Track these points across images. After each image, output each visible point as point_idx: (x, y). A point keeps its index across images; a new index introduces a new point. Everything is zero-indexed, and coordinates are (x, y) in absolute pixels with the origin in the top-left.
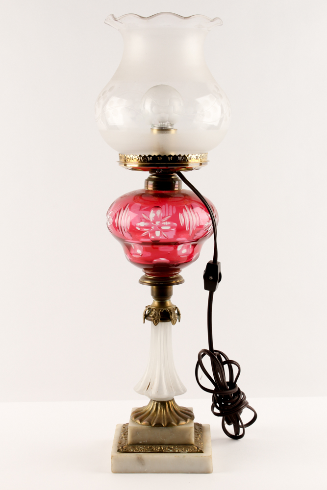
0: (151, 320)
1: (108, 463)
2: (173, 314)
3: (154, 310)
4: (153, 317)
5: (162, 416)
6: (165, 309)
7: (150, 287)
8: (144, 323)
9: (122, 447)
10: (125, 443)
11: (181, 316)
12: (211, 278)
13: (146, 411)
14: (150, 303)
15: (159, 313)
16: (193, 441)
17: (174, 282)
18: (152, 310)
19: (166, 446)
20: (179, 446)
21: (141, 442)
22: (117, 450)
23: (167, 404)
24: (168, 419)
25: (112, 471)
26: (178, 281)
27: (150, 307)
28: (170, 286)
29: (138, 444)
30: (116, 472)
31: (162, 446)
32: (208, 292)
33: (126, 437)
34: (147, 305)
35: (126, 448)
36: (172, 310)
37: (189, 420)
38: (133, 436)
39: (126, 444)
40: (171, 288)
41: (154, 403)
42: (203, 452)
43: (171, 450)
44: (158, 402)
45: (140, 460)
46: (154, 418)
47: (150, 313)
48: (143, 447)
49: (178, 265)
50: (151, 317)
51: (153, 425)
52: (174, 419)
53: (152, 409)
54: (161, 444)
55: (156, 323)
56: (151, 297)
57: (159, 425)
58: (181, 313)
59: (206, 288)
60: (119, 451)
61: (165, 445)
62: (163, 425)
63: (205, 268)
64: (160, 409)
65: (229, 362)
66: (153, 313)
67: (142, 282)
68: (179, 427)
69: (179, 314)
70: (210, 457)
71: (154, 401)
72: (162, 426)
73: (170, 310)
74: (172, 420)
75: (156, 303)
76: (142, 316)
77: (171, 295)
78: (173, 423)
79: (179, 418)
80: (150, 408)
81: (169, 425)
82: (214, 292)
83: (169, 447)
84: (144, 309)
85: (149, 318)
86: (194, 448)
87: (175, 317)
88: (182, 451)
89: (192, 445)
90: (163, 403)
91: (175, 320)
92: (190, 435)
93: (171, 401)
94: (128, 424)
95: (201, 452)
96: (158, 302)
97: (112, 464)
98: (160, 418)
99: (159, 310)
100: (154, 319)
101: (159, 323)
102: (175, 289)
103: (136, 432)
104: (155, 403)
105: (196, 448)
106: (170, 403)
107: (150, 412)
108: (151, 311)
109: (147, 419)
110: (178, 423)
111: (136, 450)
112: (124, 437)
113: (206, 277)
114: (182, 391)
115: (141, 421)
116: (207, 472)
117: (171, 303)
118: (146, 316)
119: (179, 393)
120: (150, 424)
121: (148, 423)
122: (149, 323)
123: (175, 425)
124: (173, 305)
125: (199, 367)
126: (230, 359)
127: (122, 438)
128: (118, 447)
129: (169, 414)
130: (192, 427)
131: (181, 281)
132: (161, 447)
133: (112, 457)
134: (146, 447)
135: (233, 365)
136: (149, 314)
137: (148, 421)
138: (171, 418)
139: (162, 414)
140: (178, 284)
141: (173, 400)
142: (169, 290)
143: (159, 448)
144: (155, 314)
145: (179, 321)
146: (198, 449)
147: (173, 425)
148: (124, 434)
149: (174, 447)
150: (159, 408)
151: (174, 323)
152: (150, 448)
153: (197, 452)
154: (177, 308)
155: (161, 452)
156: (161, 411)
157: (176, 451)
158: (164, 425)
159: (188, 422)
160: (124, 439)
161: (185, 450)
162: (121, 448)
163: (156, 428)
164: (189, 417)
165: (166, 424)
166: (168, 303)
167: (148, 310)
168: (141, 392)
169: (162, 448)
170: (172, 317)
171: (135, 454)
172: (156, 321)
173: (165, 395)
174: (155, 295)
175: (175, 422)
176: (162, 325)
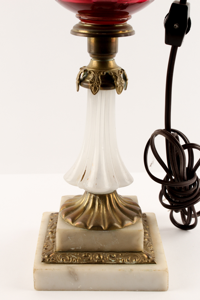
0: (87, 87)
1: (30, 279)
2: (118, 80)
3: (93, 73)
4: (91, 82)
5: (101, 215)
6: (108, 72)
7: (86, 39)
8: (78, 91)
9: (49, 256)
10: (52, 249)
11: (128, 81)
12: (176, 26)
13: (79, 206)
14: (87, 64)
15: (100, 77)
16: (142, 247)
17: (121, 32)
18: (90, 72)
19: (107, 254)
20: (124, 254)
21: (73, 249)
22: (41, 260)
23: (107, 198)
24: (110, 218)
25: (35, 288)
26: (127, 31)
27: (86, 68)
28: (114, 38)
29: (70, 251)
30: (41, 288)
31: (101, 253)
32: (169, 47)
33: (54, 237)
34: (82, 66)
35: (53, 256)
36: (117, 73)
37: (136, 219)
38: (62, 241)
39: (54, 251)
40: (116, 42)
41: (90, 196)
42: (155, 263)
43: (113, 261)
44: (96, 195)
45: (73, 275)
46: (90, 217)
47: (87, 76)
48: (76, 256)
49: (126, 6)
50: (87, 82)
51: (90, 227)
52: (118, 219)
53: (88, 204)
54: (99, 251)
55: (95, 91)
56: (88, 55)
57: (97, 227)
58: (128, 77)
59: (167, 42)
60: (44, 261)
61: (105, 252)
62: (103, 228)
63: (167, 11)
64: (99, 204)
65: (190, 146)
66: (91, 76)
67: (75, 32)
68: (124, 230)
69: (125, 79)
70: (166, 271)
71: (91, 193)
72: (101, 229)
73: (115, 73)
74: (115, 220)
75: (95, 63)
76: (75, 82)
77: (116, 52)
78: (116, 224)
79: (124, 216)
80: (84, 202)
81: (111, 227)
82: (179, 48)
83: (110, 256)
84: (78, 71)
85: (85, 84)
86: (143, 257)
87: (121, 83)
88: (128, 261)
89: (141, 252)
90: (103, 197)
91: (121, 88)
92: (138, 240)
93: (112, 193)
94: (58, 213)
95: (153, 262)
96: (98, 62)
97: (34, 279)
98: (98, 218)
99: (100, 72)
100: (92, 86)
101: (100, 91)
102: (122, 42)
103: (66, 236)
104: (92, 197)
105: (146, 257)
106: (111, 196)
107: (85, 209)
108: (87, 75)
109: (81, 217)
110: (122, 225)
111: (66, 260)
112: (52, 238)
113: (169, 24)
114: (128, 182)
115: (73, 221)
116: (162, 289)
117: (114, 63)
118: (81, 82)
119: (124, 184)
120: (86, 227)
121: (83, 224)
122: (84, 91)
123: (119, 226)
124: (118, 67)
125: (150, 149)
126: (191, 142)
127: (48, 239)
128: (43, 254)
129: (110, 212)
130: (141, 231)
131: (130, 31)
132: (99, 257)
133: (35, 270)
134: (80, 256)
135: (194, 150)
136: (84, 79)
137: (83, 222)
138: (113, 218)
139: (101, 211)
140: (126, 35)
141: (115, 192)
142: (113, 45)
143: (97, 257)
144: (94, 79)
145: (126, 89)
146: (149, 258)
147: (116, 228)
148: (52, 232)
149: (117, 256)
150: (97, 203)
151: (119, 92)
152: (85, 256)
153: (148, 263)
154: (123, 70)
155: (100, 262)
156: (99, 207)
157: (120, 261)
158: (105, 226)
159: (135, 221)
160: (51, 240)
161: (132, 260)
162: (46, 256)
163: (93, 231)
164: (136, 214)
165: (107, 226)
166: (111, 63)
167: (82, 74)
168: (73, 183)
169: (102, 257)
170: (118, 83)
171: (66, 265)
172: (95, 89)
173: (105, 188)
174: (93, 51)
175: (118, 223)
176: (103, 94)
